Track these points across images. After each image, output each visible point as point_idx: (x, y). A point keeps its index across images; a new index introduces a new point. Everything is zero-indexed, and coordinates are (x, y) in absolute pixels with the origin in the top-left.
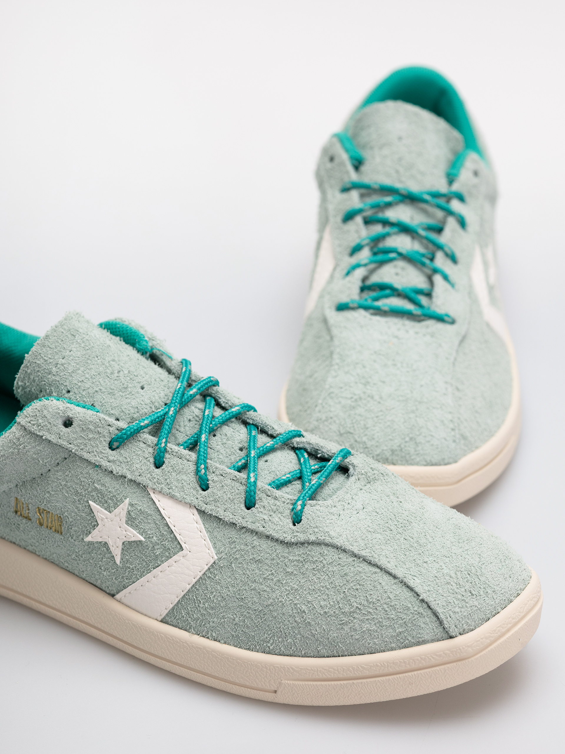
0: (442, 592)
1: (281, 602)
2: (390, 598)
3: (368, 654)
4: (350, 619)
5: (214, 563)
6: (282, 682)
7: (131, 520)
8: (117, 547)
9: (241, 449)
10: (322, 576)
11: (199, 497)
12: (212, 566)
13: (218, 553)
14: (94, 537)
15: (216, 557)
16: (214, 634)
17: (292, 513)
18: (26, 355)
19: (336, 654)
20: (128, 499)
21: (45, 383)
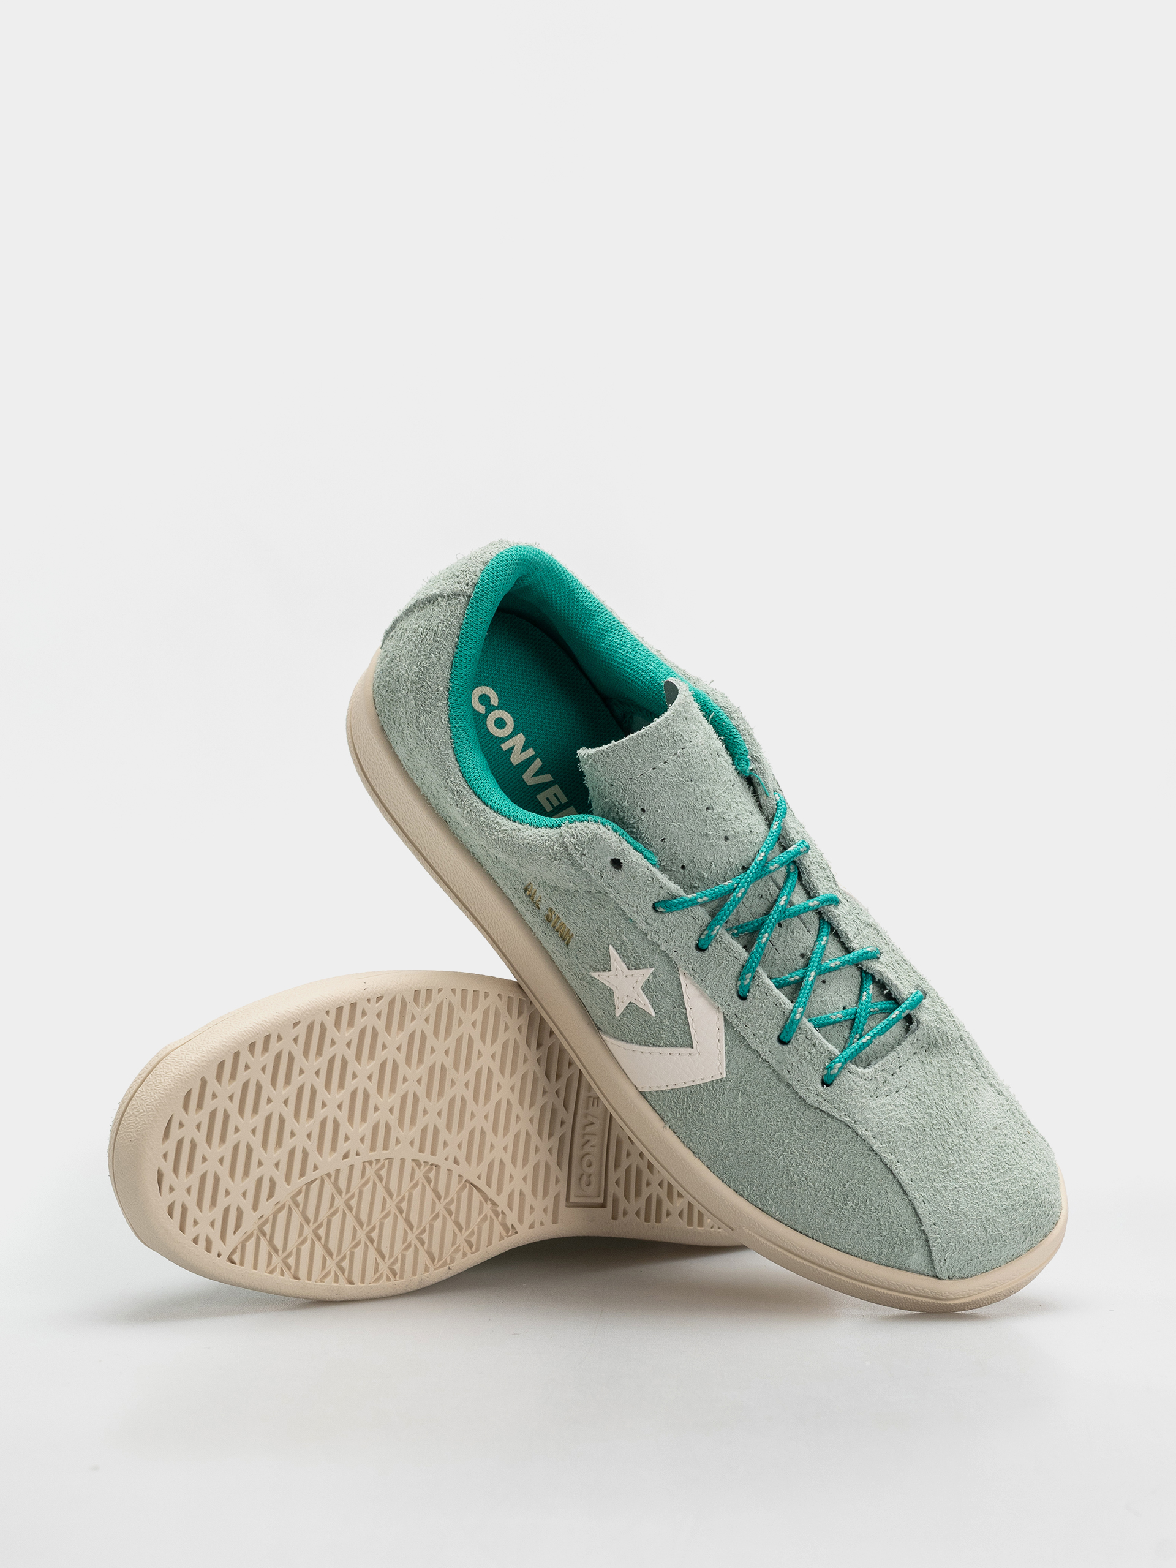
0: (947, 1230)
1: (774, 1158)
2: (890, 1213)
3: (844, 1252)
4: (839, 1215)
5: (721, 1080)
6: (744, 1228)
7: (647, 988)
8: (622, 1002)
9: (802, 955)
10: (829, 1156)
11: (732, 1005)
12: (717, 1081)
13: (729, 1072)
14: (601, 977)
15: (725, 1076)
16: (691, 1144)
17: (825, 1072)
18: (614, 741)
19: (810, 1235)
20: (653, 969)
21: (621, 784)
